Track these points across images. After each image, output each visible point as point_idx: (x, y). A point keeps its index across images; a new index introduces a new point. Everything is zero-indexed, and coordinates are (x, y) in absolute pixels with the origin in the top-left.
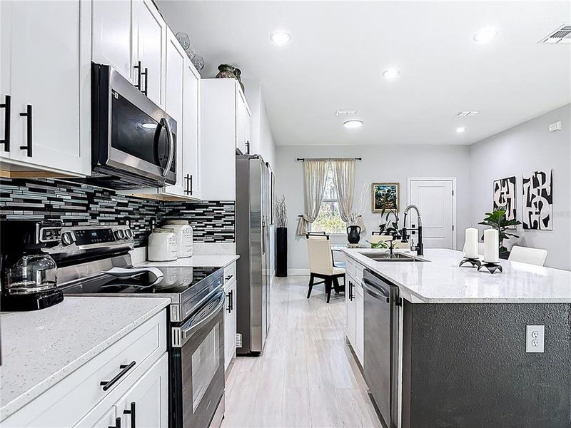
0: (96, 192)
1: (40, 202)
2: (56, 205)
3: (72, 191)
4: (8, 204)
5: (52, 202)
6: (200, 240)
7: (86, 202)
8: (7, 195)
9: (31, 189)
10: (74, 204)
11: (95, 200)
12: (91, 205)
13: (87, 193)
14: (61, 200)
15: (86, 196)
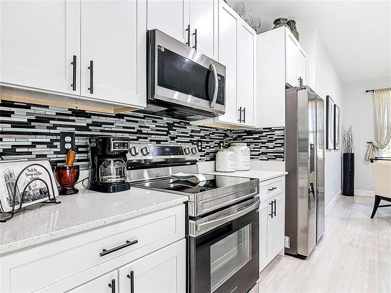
0: (174, 122)
1: (134, 128)
2: (144, 130)
3: (156, 122)
4: (113, 129)
5: (142, 129)
6: (256, 158)
7: (167, 129)
8: (113, 124)
9: (127, 120)
10: (157, 130)
11: (174, 128)
12: (170, 132)
13: (167, 123)
14: (148, 127)
15: (167, 125)
